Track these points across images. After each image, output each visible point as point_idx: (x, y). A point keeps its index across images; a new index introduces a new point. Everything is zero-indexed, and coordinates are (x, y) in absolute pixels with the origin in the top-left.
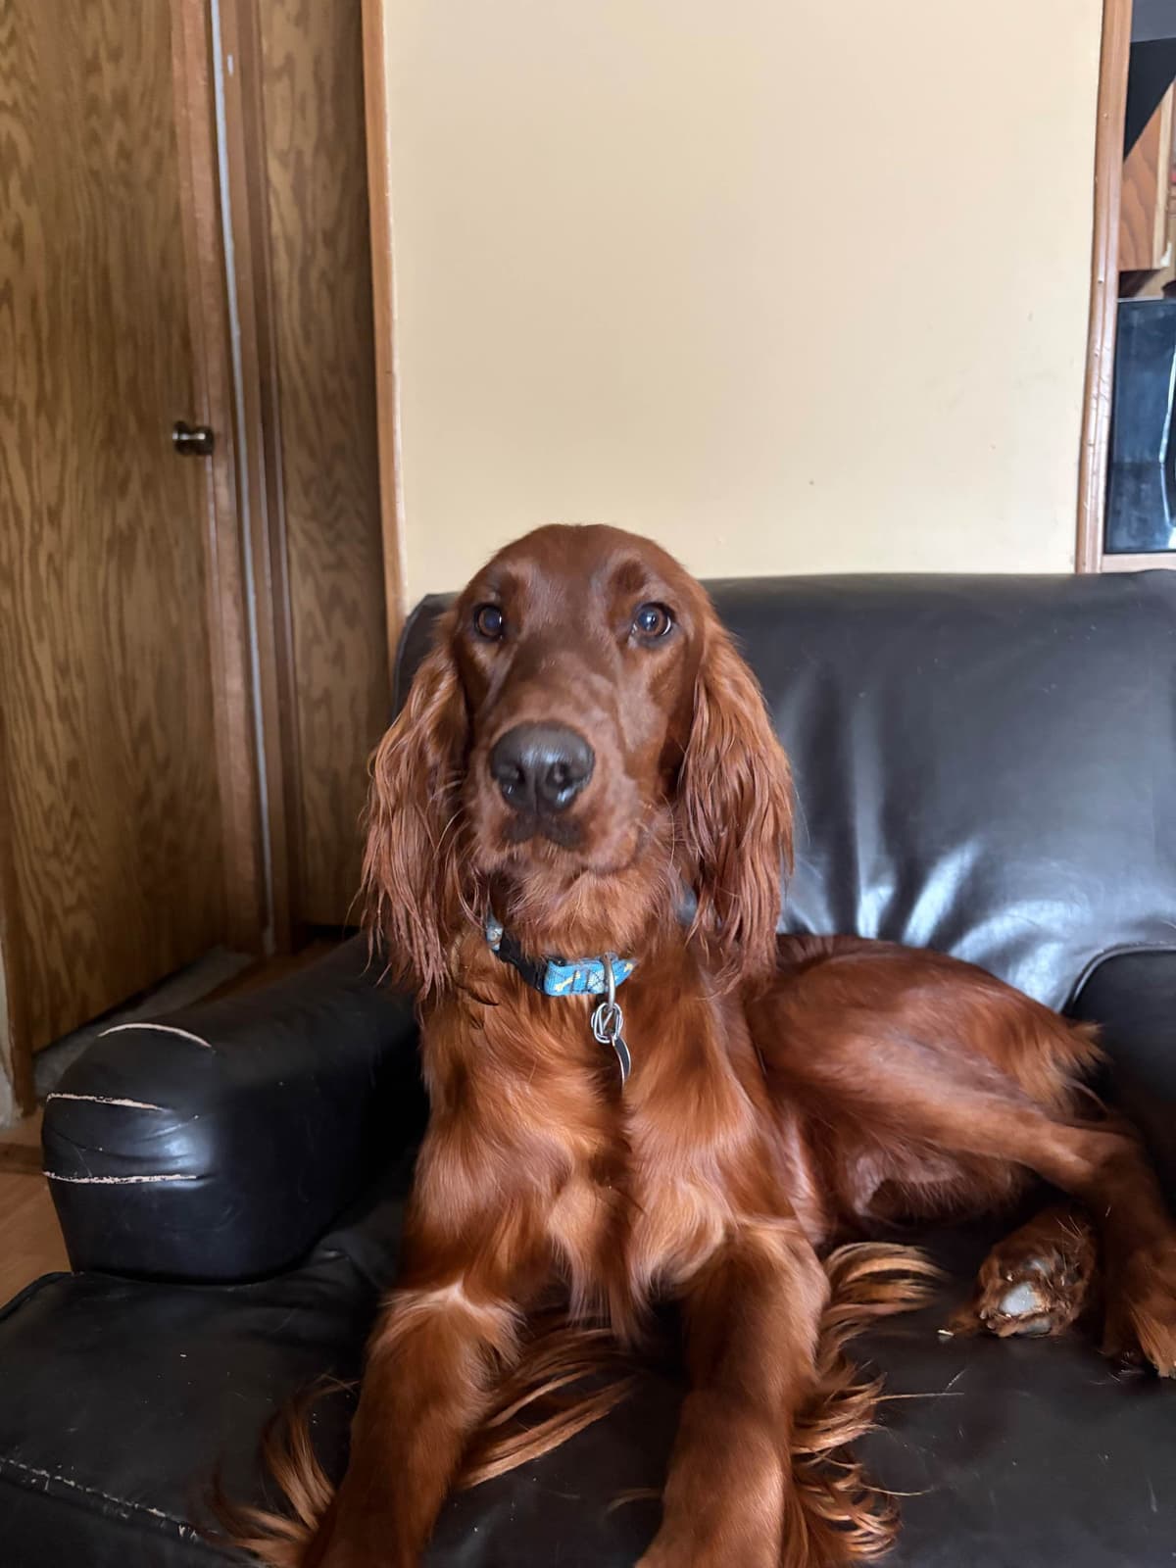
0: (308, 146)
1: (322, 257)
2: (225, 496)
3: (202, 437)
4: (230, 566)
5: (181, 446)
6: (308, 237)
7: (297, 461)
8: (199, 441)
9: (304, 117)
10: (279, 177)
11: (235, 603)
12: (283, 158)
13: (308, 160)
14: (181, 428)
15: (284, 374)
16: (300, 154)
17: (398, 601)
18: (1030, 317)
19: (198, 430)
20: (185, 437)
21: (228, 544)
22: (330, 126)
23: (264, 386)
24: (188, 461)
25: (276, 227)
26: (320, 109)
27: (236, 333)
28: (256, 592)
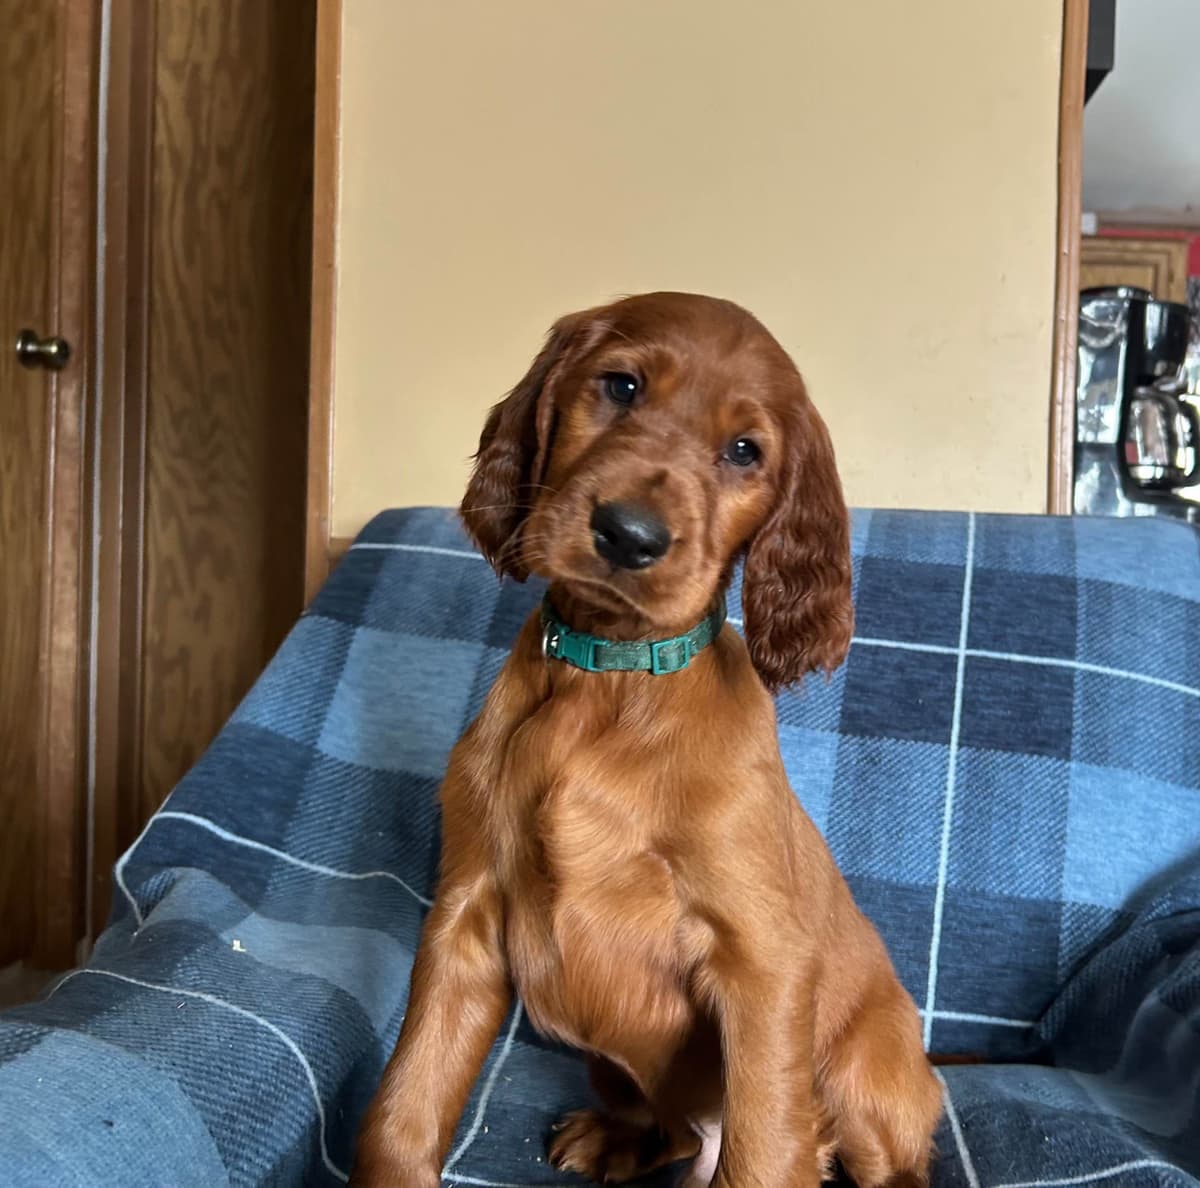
0: (208, 59)
1: (215, 175)
2: (71, 421)
3: (54, 349)
4: (71, 500)
5: (26, 358)
6: (199, 151)
7: (166, 391)
8: (50, 353)
9: (204, 32)
10: (170, 86)
11: (75, 543)
12: (176, 69)
13: (206, 74)
14: (28, 337)
15: (157, 295)
16: (197, 68)
17: (323, 519)
18: (1004, 278)
19: (49, 341)
20: (31, 348)
21: (71, 474)
22: (235, 44)
23: (133, 302)
24: (35, 375)
25: (161, 137)
26: (225, 27)
27: (102, 242)
28: (103, 532)
